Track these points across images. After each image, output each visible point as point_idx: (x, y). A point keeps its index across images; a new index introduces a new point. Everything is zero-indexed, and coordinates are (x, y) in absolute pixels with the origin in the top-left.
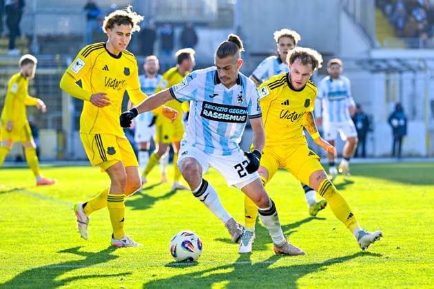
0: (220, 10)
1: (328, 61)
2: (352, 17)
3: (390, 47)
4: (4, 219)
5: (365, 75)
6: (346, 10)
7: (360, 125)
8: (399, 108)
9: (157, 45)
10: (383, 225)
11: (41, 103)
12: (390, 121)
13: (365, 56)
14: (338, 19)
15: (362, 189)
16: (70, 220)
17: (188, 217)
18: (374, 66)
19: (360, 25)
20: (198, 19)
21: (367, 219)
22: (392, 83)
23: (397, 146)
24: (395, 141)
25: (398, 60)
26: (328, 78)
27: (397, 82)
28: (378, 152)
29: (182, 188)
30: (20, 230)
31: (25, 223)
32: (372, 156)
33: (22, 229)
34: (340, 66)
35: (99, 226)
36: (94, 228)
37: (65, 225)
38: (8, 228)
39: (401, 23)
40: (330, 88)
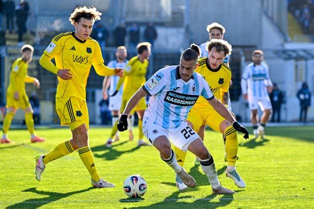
0: (174, 13)
1: (252, 52)
2: (271, 19)
3: (298, 41)
4: (14, 167)
5: (280, 61)
6: (266, 13)
7: (276, 98)
8: (305, 86)
9: (127, 39)
10: (293, 172)
11: (37, 81)
12: (298, 96)
13: (280, 48)
14: (261, 20)
15: (277, 146)
16: (62, 168)
17: (149, 166)
18: (287, 55)
19: (277, 25)
20: (157, 20)
21: (281, 168)
22: (300, 67)
23: (303, 114)
24: (302, 110)
25: (305, 51)
26: (252, 64)
27: (304, 67)
28: (290, 118)
29: (145, 145)
30: (25, 175)
31: (29, 170)
32: (285, 122)
33: (27, 174)
34: (261, 55)
35: (84, 172)
36: (81, 174)
37: (59, 171)
38: (17, 174)
39: (306, 23)
40: (254, 72)
